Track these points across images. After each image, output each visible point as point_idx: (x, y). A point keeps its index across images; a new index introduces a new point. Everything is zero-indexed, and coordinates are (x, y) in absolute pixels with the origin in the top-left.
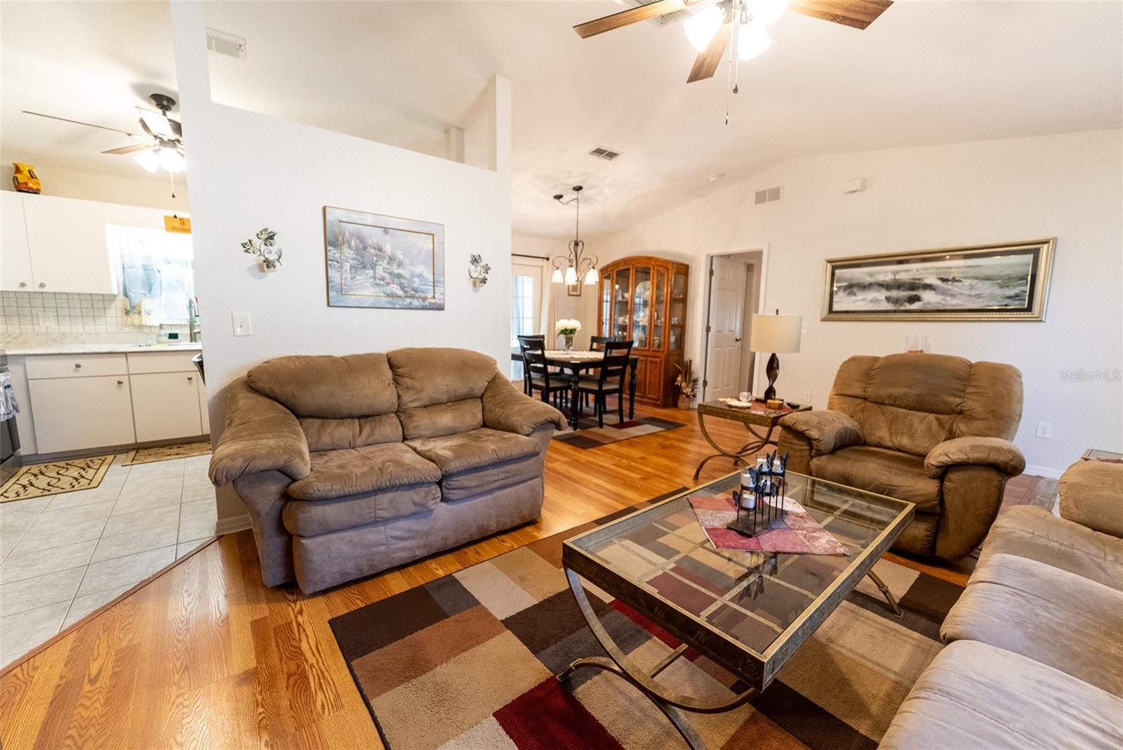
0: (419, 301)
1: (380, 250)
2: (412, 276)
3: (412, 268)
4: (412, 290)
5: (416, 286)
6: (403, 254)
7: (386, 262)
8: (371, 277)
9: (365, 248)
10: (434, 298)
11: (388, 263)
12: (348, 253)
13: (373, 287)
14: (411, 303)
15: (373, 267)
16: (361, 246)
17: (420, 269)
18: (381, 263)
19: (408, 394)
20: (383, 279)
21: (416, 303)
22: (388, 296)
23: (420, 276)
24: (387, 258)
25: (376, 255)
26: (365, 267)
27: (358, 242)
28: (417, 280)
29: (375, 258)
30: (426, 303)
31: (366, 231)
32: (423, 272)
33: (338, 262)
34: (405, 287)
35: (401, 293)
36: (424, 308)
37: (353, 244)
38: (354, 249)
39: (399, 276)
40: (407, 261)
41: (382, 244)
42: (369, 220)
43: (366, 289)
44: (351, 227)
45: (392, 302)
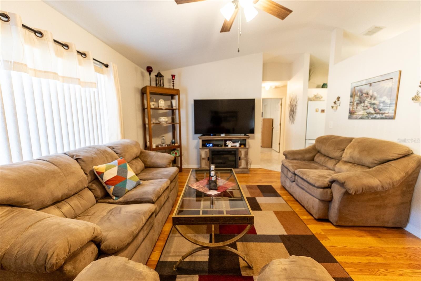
0: (380, 115)
1: (367, 94)
2: (380, 103)
3: (380, 99)
4: (379, 110)
5: (380, 107)
6: (377, 93)
7: (369, 99)
8: (363, 107)
9: (362, 95)
10: (389, 113)
11: (370, 99)
12: (357, 98)
13: (363, 111)
14: (376, 117)
15: (364, 102)
16: (361, 95)
17: (385, 99)
18: (367, 99)
20: (367, 107)
21: (378, 116)
22: (368, 113)
23: (384, 102)
24: (370, 97)
25: (366, 97)
26: (361, 103)
27: (360, 93)
28: (382, 105)
29: (365, 98)
30: (384, 116)
31: (363, 87)
32: (385, 100)
33: (352, 103)
34: (375, 109)
35: (373, 112)
36: (382, 118)
37: (358, 94)
38: (358, 96)
39: (374, 104)
40: (378, 96)
41: (369, 91)
42: (364, 83)
43: (360, 112)
44: (358, 88)
45: (368, 116)
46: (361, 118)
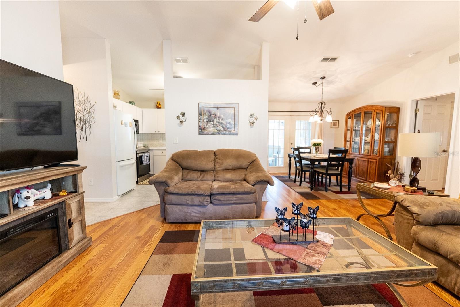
0: (228, 132)
1: (216, 115)
2: (226, 123)
3: (227, 120)
4: (226, 128)
5: (228, 127)
6: (224, 116)
7: (217, 119)
8: (212, 124)
9: (211, 115)
10: (234, 131)
11: (218, 119)
12: (206, 117)
13: (213, 128)
14: (225, 133)
15: (213, 121)
16: (209, 114)
17: (230, 120)
18: (216, 119)
19: (218, 165)
20: (216, 125)
21: (227, 133)
22: (218, 130)
23: (229, 123)
24: (218, 118)
25: (214, 117)
26: (210, 121)
27: (208, 113)
28: (228, 125)
29: (214, 118)
30: (231, 133)
31: (211, 109)
32: (231, 122)
33: (202, 120)
34: (224, 127)
35: (222, 129)
36: (230, 135)
37: (207, 114)
38: (207, 115)
39: (222, 123)
40: (225, 118)
41: (216, 113)
42: (212, 105)
43: (210, 129)
44: (206, 108)
45: (219, 133)
46: (213, 134)
